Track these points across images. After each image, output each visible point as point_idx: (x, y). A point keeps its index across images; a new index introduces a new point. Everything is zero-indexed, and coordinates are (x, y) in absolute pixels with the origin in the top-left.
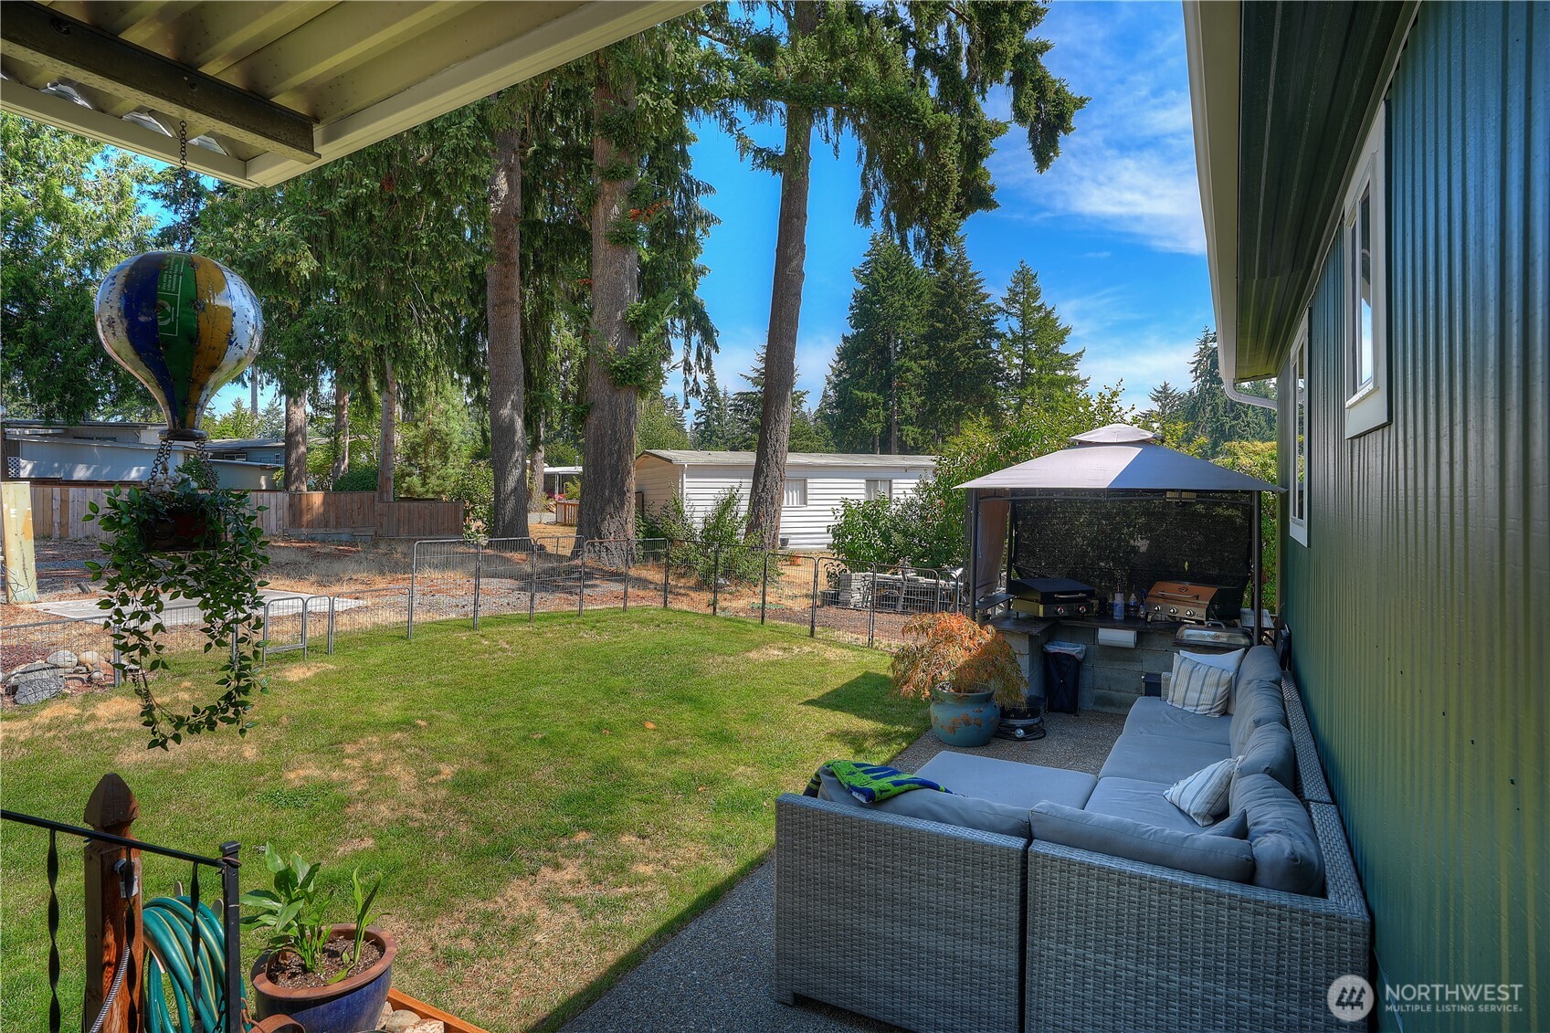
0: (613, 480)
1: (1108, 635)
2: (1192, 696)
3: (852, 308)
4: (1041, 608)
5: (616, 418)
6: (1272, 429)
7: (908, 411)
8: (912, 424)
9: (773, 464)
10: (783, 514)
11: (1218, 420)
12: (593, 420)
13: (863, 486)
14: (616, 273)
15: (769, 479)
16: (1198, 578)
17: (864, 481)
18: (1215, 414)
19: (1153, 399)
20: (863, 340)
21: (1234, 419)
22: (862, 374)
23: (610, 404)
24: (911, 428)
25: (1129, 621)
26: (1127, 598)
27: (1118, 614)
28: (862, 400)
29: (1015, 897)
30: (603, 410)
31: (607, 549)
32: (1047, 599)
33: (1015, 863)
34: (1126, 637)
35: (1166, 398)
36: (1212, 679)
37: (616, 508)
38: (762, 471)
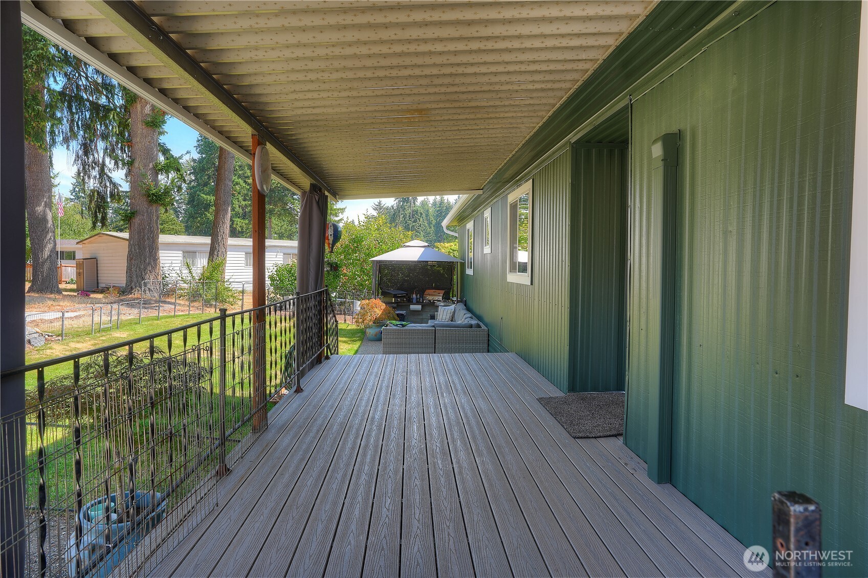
0: (150, 253)
1: (413, 307)
2: (444, 317)
3: (198, 141)
4: (393, 299)
5: (151, 220)
6: (430, 228)
7: (237, 209)
8: (239, 217)
9: (221, 245)
10: (226, 271)
11: (406, 222)
12: (137, 221)
13: (244, 256)
14: (149, 142)
15: (220, 253)
16: (437, 288)
17: (244, 253)
18: (405, 219)
19: (374, 209)
20: (207, 162)
21: (414, 222)
22: (206, 184)
23: (147, 212)
24: (239, 220)
25: (418, 303)
26: (416, 296)
27: (414, 301)
28: (207, 200)
29: (434, 338)
30: (143, 216)
31: (149, 289)
32: (395, 296)
33: (434, 331)
34: (419, 307)
35: (380, 209)
36: (449, 312)
37: (153, 268)
38: (216, 249)
